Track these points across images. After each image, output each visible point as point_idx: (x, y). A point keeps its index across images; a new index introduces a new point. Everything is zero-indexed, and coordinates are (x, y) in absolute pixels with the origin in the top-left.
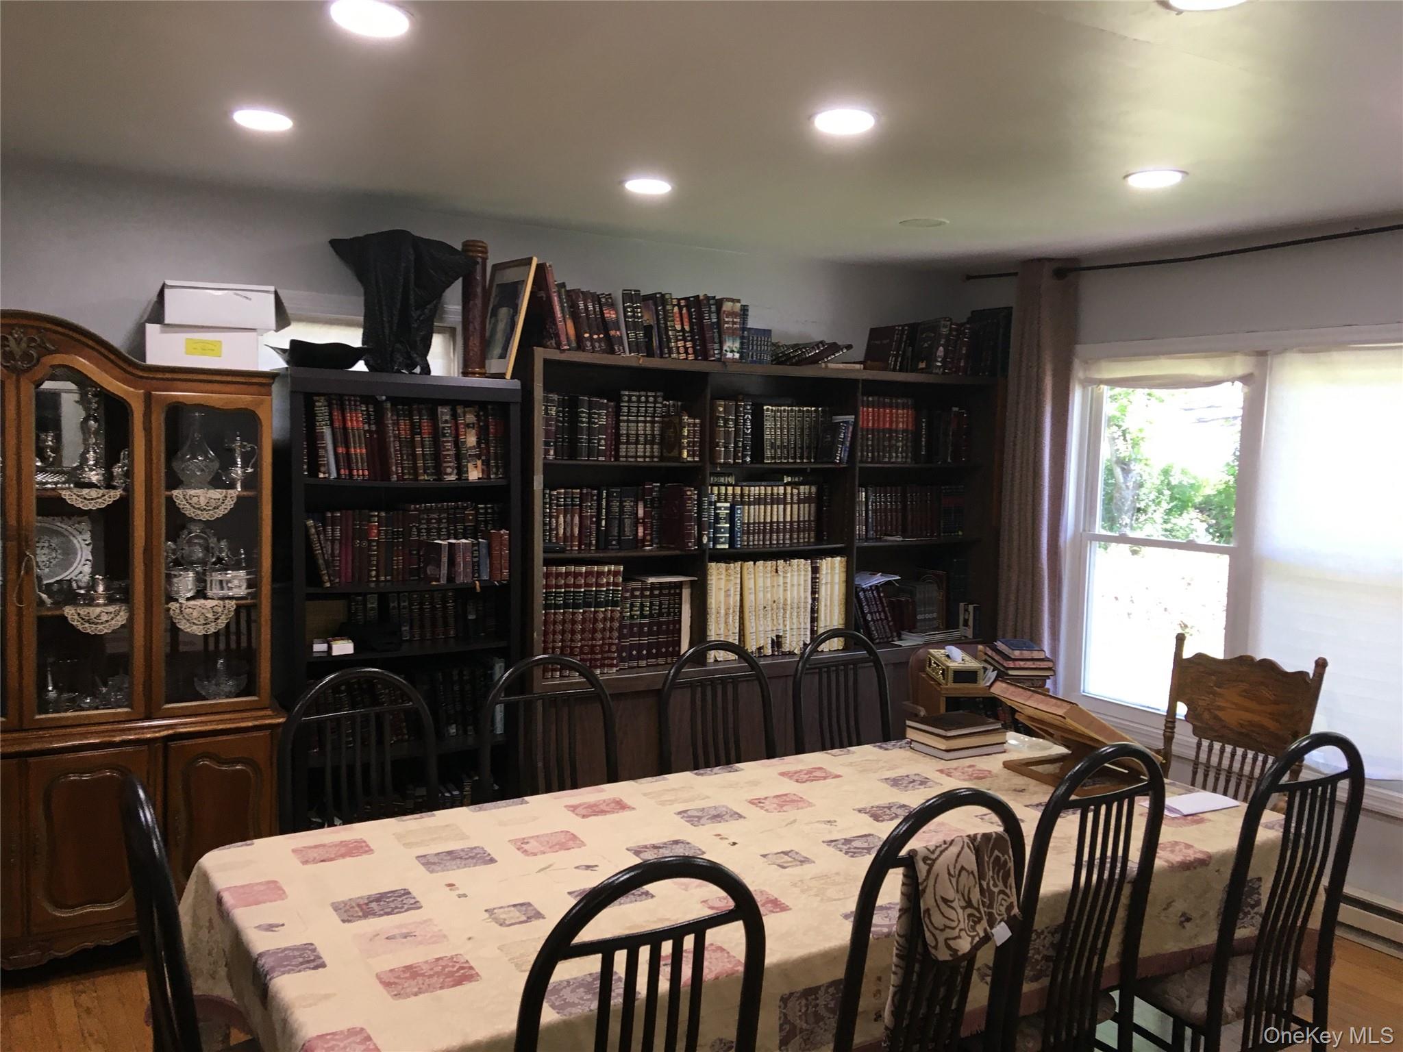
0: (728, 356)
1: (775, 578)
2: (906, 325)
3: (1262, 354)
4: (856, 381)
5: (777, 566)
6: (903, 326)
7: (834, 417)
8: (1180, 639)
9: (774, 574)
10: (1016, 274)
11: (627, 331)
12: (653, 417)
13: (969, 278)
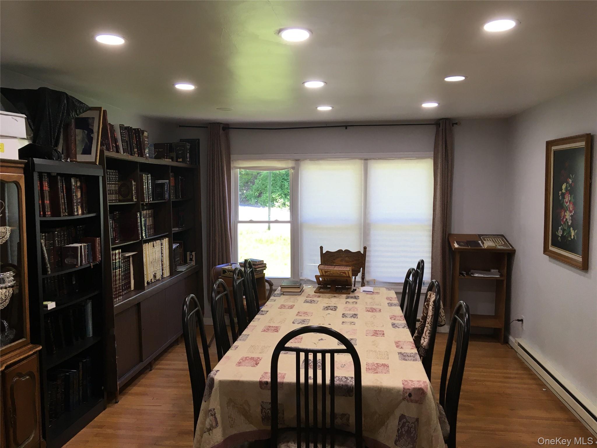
0: (147, 155)
1: (153, 249)
2: (168, 143)
3: (297, 160)
4: (169, 166)
5: (153, 244)
6: (167, 144)
7: (156, 181)
8: (321, 248)
9: (153, 247)
10: (207, 127)
11: (122, 143)
12: (116, 180)
13: (180, 126)
